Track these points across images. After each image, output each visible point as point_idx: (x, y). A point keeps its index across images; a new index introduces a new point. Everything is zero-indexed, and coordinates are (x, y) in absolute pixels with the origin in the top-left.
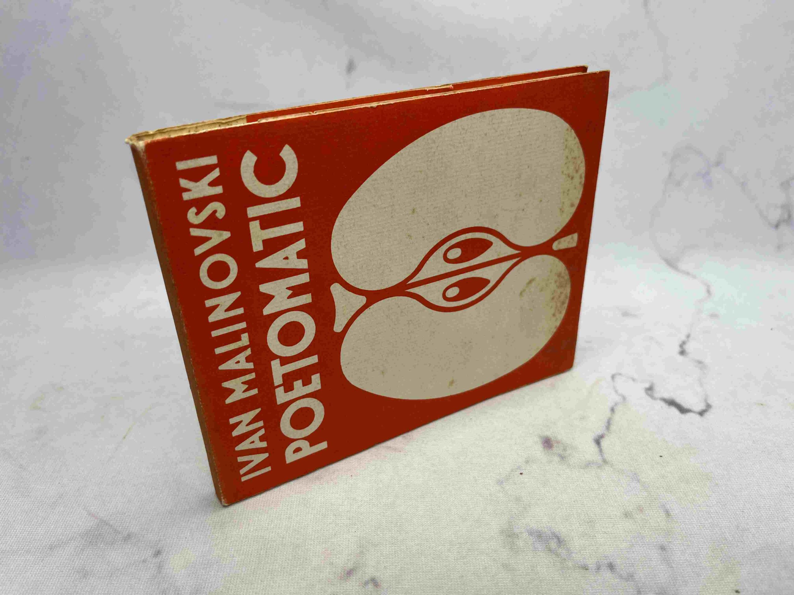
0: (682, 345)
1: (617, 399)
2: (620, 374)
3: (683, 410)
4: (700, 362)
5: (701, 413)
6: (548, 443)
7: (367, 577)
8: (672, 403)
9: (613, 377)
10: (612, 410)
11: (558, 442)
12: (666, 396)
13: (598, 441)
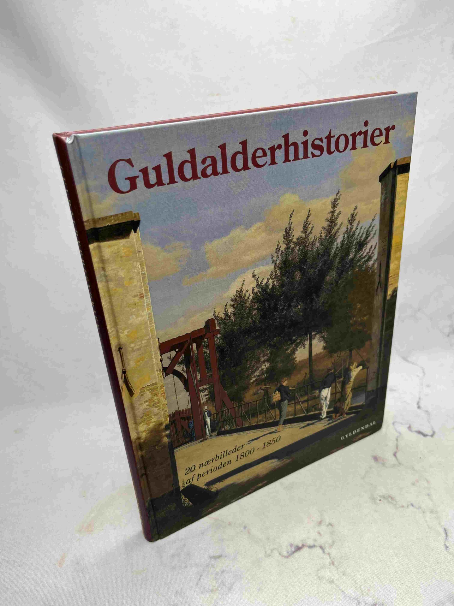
0: (418, 403)
1: (397, 434)
2: (396, 422)
3: (425, 435)
4: (427, 411)
5: (432, 436)
6: (376, 459)
7: (327, 523)
8: (419, 432)
9: (393, 424)
10: (397, 440)
11: (379, 457)
12: (417, 429)
13: (395, 455)
